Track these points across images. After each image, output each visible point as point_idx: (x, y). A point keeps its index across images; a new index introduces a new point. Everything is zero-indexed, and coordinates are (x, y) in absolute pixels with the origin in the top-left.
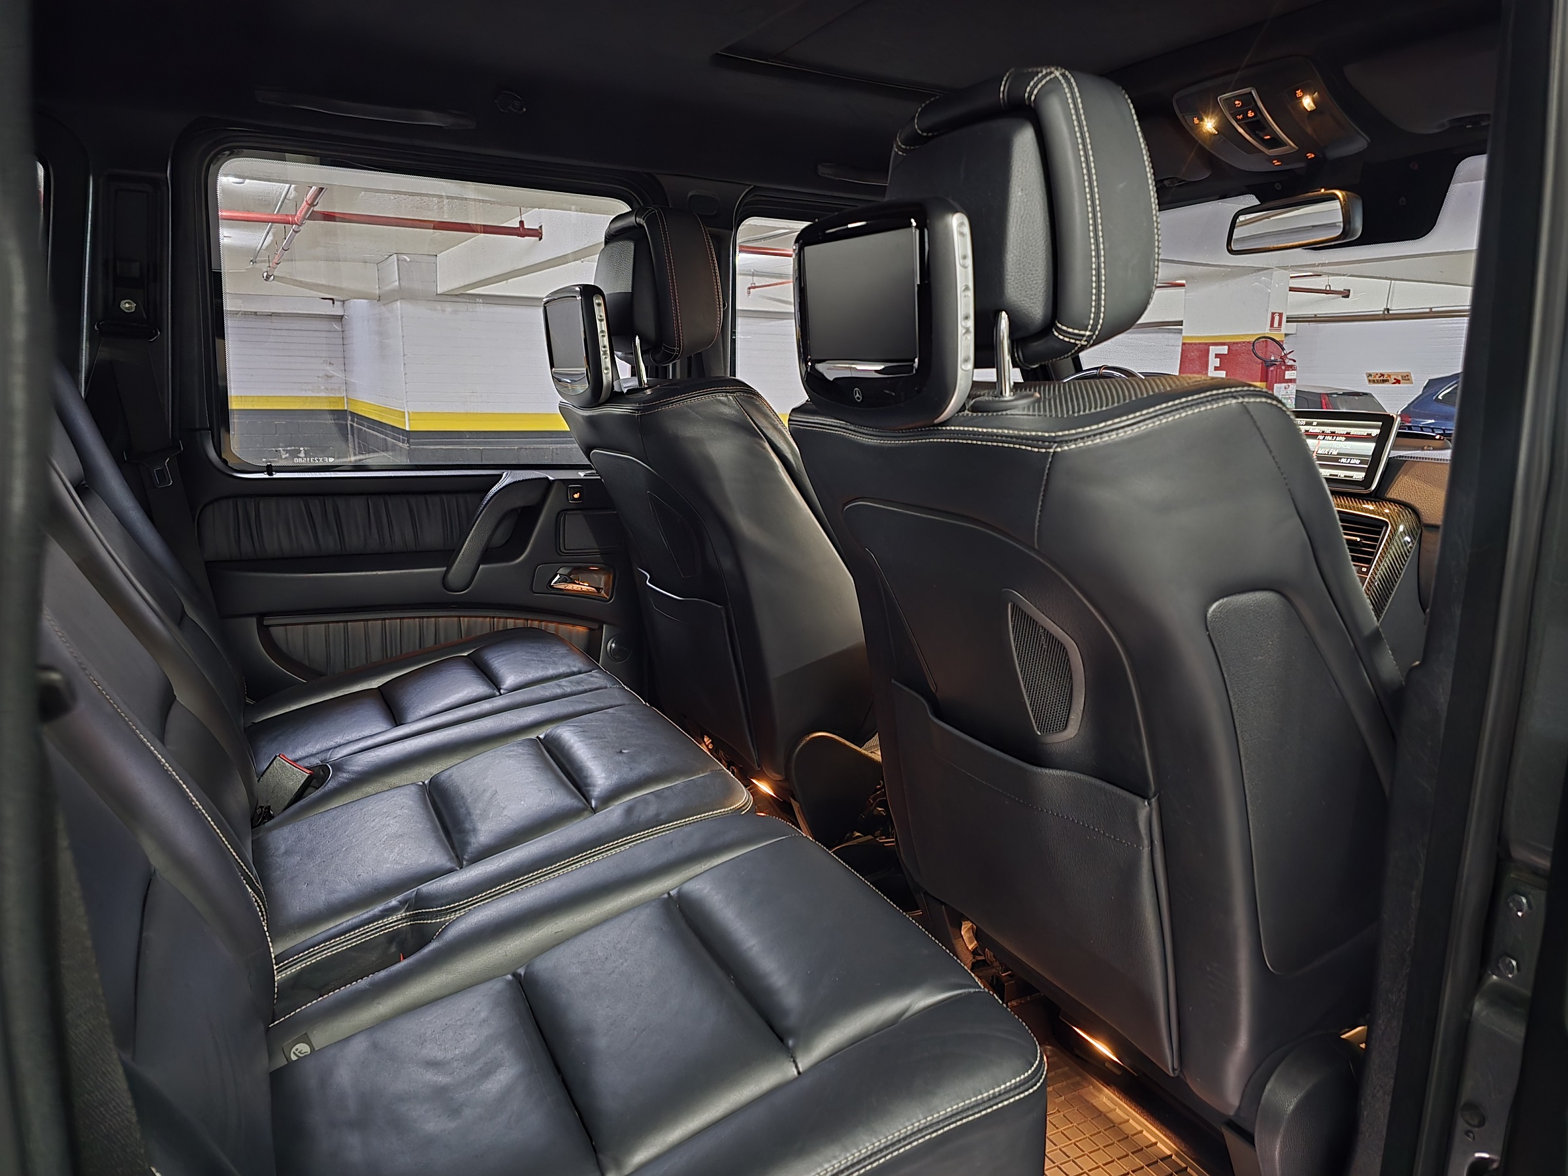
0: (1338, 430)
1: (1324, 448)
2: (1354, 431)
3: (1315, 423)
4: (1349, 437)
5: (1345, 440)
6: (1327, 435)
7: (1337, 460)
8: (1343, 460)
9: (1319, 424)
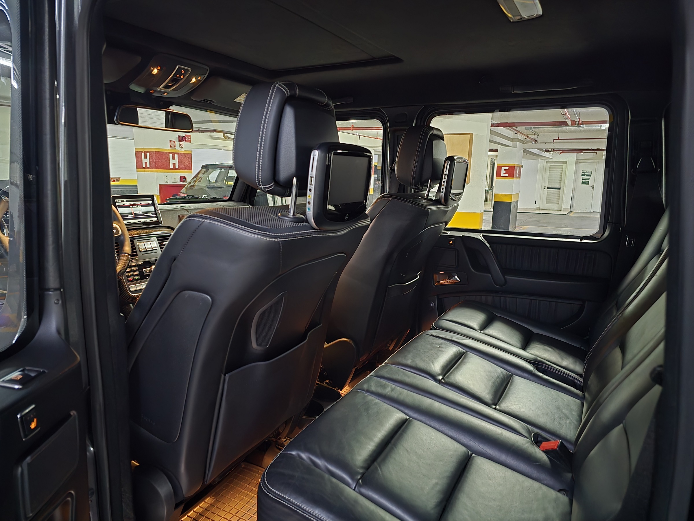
0: (137, 203)
1: (135, 211)
2: (143, 203)
3: (125, 201)
4: (143, 205)
5: (142, 207)
6: (133, 205)
7: (143, 215)
8: (145, 215)
9: (127, 201)
